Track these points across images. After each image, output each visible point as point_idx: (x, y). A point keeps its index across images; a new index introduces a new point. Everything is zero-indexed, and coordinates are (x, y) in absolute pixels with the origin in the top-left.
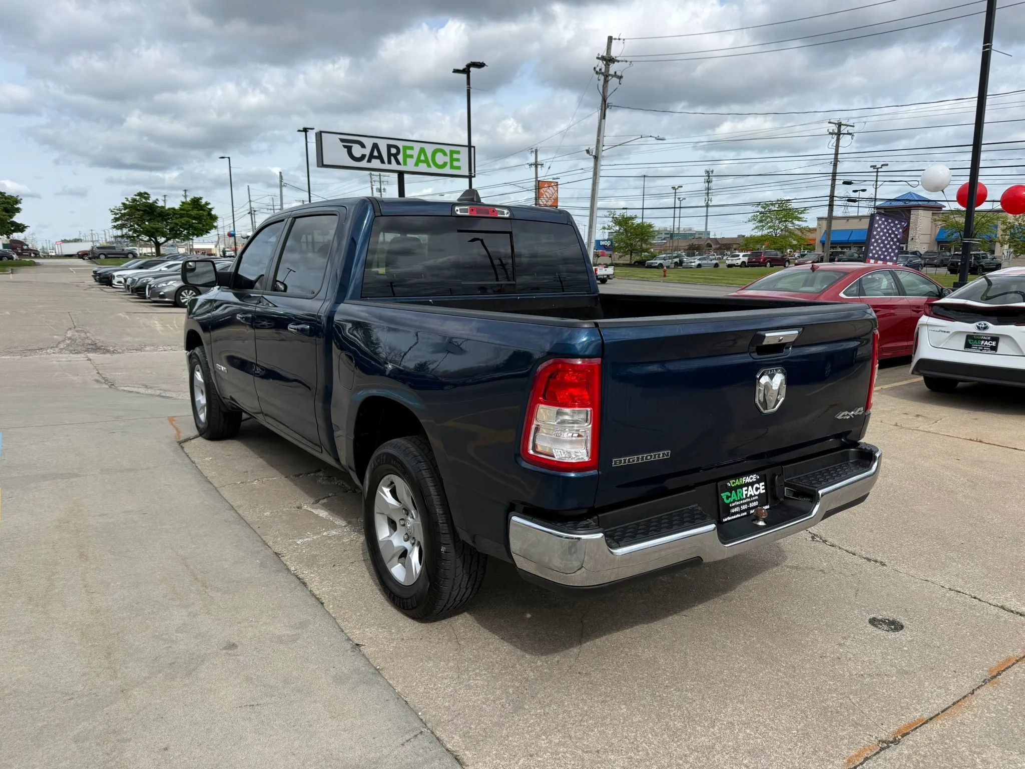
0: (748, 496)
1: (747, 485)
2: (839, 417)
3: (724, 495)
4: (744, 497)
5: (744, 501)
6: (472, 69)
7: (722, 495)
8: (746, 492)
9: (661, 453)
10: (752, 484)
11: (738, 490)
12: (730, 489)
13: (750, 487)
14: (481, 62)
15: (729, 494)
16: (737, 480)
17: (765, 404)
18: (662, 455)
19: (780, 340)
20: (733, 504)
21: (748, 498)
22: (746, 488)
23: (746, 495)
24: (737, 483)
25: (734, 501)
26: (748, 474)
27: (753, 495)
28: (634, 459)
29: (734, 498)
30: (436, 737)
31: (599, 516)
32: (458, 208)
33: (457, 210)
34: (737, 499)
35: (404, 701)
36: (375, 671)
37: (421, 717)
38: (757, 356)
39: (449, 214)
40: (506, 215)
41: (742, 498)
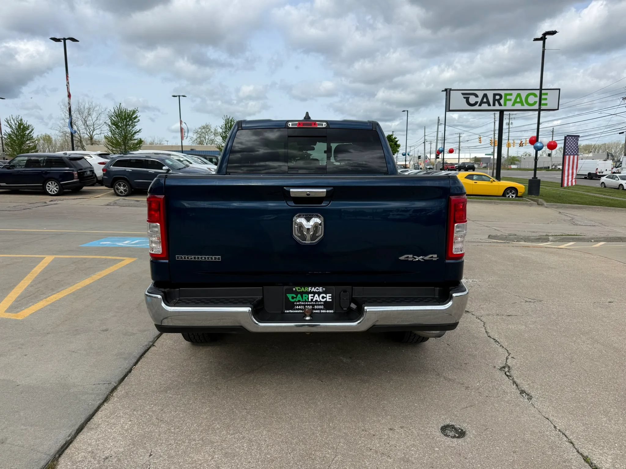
0: (314, 300)
1: (314, 293)
2: (402, 258)
3: (290, 296)
5: (309, 303)
7: (288, 295)
8: (312, 298)
9: (213, 257)
10: (319, 294)
11: (304, 295)
12: (297, 293)
13: (316, 295)
14: (554, 31)
15: (295, 296)
16: (303, 288)
17: (304, 237)
18: (217, 258)
19: (307, 195)
20: (298, 303)
21: (314, 302)
22: (312, 295)
23: (312, 300)
24: (303, 289)
25: (299, 301)
26: (314, 285)
27: (319, 300)
28: (192, 258)
29: (299, 299)
30: (115, 388)
31: (180, 289)
32: (290, 123)
33: (289, 125)
34: (301, 300)
35: (130, 371)
36: (138, 357)
37: (125, 379)
38: (293, 204)
39: (284, 127)
40: (324, 126)
41: (307, 300)
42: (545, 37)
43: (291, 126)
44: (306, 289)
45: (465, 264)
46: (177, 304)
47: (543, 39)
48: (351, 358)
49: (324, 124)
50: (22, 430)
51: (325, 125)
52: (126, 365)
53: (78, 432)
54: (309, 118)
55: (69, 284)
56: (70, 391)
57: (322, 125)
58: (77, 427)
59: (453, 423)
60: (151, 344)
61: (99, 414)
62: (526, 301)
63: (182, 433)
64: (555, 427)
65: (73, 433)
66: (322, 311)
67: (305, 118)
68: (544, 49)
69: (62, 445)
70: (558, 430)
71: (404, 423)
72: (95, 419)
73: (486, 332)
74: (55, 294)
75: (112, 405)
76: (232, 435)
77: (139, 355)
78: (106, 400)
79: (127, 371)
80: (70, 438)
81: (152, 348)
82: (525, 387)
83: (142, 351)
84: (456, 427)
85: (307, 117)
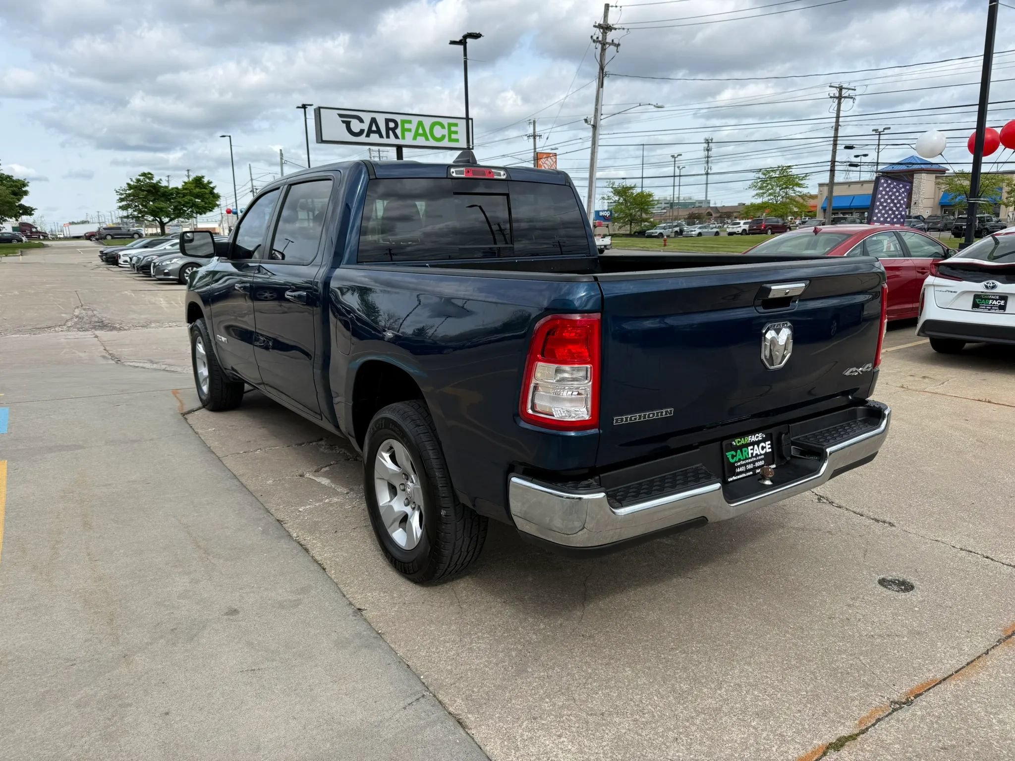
0: (754, 455)
1: (753, 443)
2: (847, 373)
3: (729, 454)
4: (750, 456)
5: (750, 461)
6: (469, 40)
7: (727, 454)
8: (752, 451)
9: (664, 411)
10: (758, 443)
11: (744, 450)
12: (736, 449)
13: (756, 446)
14: (478, 33)
15: (734, 453)
16: (743, 439)
17: (771, 360)
18: (666, 412)
19: (787, 293)
20: (739, 464)
21: (754, 457)
22: (752, 447)
23: (752, 454)
24: (743, 442)
25: (740, 460)
26: (753, 432)
27: (759, 454)
28: (636, 417)
29: (739, 457)
30: (438, 700)
31: (601, 475)
32: (454, 170)
33: (452, 172)
34: (742, 459)
35: (406, 664)
36: (378, 636)
37: (423, 680)
38: (763, 310)
39: (444, 176)
40: (503, 177)
41: (747, 457)
42: (466, 41)
43: (454, 175)
44: (746, 440)
45: (880, 372)
47: (463, 42)
49: (502, 172)
51: (504, 174)
57: (500, 174)
60: (354, 608)
68: (466, 59)
75: (483, 727)
77: (374, 632)
78: (461, 724)
81: (368, 615)
83: (366, 624)
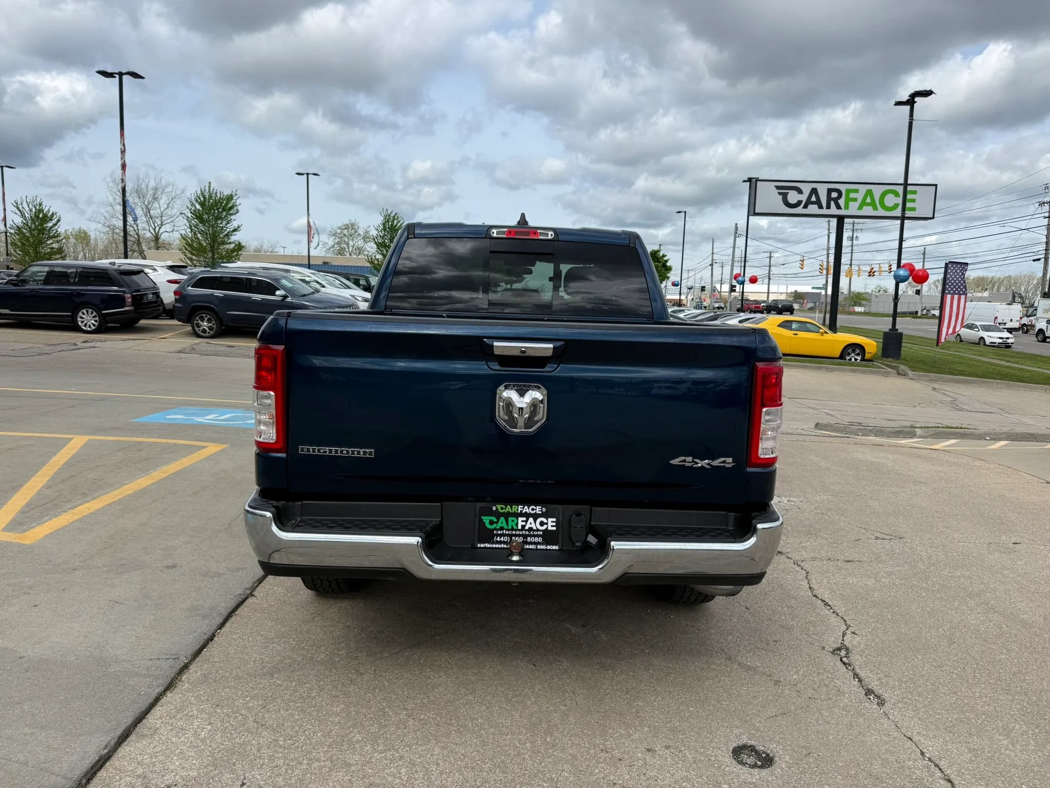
0: (527, 528)
2: (675, 462)
3: (486, 520)
4: (520, 527)
5: (518, 533)
6: (917, 99)
7: (483, 517)
8: (524, 523)
9: (361, 451)
10: (535, 517)
12: (498, 515)
14: (929, 90)
15: (495, 519)
16: (509, 507)
17: (513, 422)
18: (368, 452)
19: (522, 352)
20: (499, 532)
24: (508, 509)
26: (528, 503)
27: (535, 528)
28: (326, 450)
30: (186, 667)
31: (304, 502)
32: (495, 231)
33: (493, 233)
35: (211, 638)
36: (225, 613)
37: (203, 652)
38: (498, 367)
39: (484, 236)
40: (550, 237)
41: (515, 527)
42: (913, 99)
43: (495, 235)
44: (513, 509)
45: (778, 475)
46: (297, 529)
47: (911, 102)
48: (584, 626)
49: (550, 233)
50: (25, 735)
51: (552, 235)
52: (206, 628)
53: (120, 741)
54: (526, 223)
55: (112, 486)
56: (109, 670)
57: (547, 235)
58: (119, 732)
59: (753, 743)
60: (248, 592)
61: (157, 711)
62: (877, 538)
63: (298, 747)
64: (922, 753)
65: (113, 743)
66: (539, 547)
67: (519, 223)
68: (912, 119)
69: (93, 764)
70: (927, 759)
71: (670, 739)
72: (151, 719)
73: (810, 588)
74: (87, 502)
75: (180, 695)
76: (380, 753)
77: (228, 611)
78: (170, 686)
79: (205, 637)
80: (106, 751)
81: (250, 600)
82: (874, 685)
83: (233, 604)
84: (757, 748)
85: (523, 221)
